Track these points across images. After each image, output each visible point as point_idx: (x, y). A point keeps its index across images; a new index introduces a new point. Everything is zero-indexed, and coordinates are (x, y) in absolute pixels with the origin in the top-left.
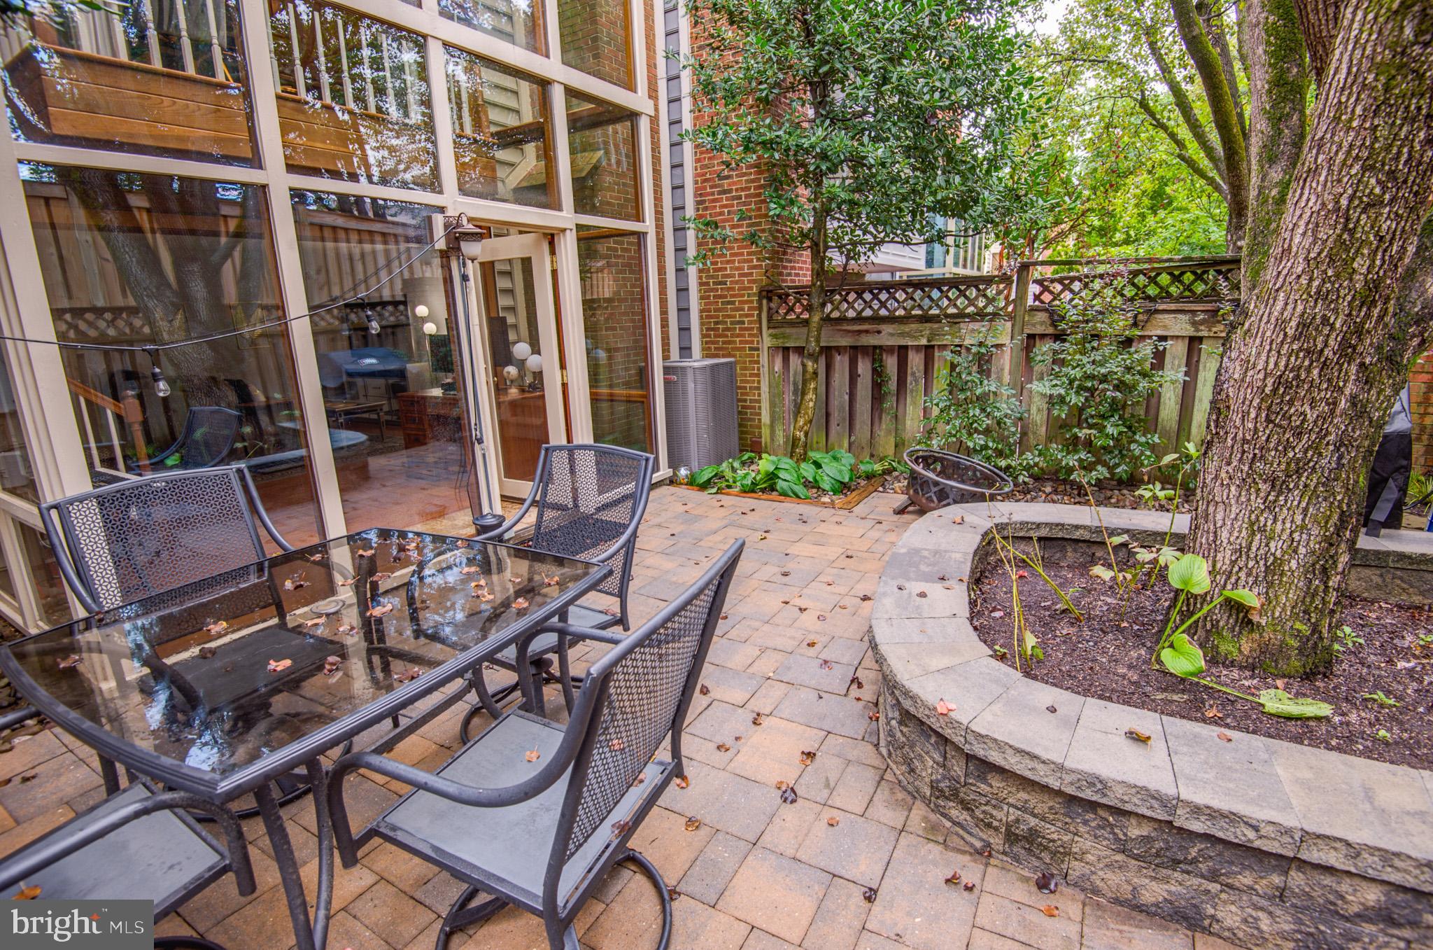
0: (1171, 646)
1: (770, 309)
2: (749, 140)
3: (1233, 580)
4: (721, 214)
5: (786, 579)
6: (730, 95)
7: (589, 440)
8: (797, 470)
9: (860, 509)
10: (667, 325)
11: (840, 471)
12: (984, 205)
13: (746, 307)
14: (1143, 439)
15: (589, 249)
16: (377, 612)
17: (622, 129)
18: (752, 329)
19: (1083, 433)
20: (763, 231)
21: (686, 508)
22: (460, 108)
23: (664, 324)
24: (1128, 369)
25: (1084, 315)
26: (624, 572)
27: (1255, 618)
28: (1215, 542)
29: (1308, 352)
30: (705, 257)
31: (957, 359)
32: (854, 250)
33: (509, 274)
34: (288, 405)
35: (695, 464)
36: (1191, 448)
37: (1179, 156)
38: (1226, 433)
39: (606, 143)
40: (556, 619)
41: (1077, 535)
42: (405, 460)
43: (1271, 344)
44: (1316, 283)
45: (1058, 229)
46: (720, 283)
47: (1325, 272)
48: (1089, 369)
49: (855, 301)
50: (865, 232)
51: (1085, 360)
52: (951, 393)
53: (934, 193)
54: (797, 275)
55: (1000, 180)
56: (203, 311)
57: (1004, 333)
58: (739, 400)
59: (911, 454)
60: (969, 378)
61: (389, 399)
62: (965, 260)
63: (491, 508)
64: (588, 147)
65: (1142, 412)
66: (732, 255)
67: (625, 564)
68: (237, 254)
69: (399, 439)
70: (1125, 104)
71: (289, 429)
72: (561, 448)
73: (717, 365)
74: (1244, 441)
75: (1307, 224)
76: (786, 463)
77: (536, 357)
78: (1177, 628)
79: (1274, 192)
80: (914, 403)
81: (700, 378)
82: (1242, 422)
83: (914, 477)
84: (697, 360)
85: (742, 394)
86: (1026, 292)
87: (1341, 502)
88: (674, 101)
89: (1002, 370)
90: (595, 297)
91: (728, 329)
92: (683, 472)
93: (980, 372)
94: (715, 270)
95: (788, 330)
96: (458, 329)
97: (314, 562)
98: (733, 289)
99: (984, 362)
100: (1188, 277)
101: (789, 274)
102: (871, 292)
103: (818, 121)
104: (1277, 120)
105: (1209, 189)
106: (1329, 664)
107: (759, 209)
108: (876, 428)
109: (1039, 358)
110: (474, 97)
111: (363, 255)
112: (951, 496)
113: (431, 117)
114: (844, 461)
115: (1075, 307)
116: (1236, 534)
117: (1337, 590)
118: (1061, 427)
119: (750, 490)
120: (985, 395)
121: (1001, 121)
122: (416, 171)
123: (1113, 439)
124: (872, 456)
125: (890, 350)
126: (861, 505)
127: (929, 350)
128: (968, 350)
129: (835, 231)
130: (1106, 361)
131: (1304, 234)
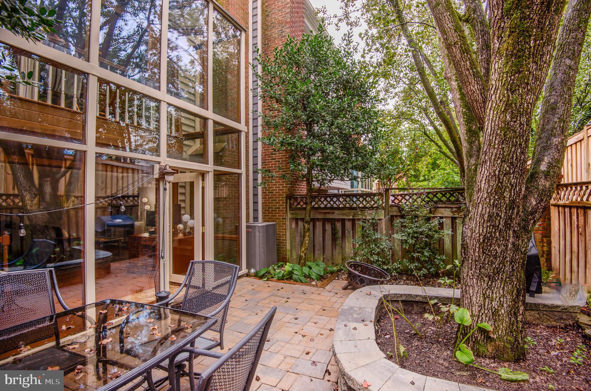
0: (460, 350)
1: (290, 203)
2: (283, 142)
3: (480, 319)
4: (272, 167)
5: (296, 321)
6: (276, 127)
7: (212, 259)
8: (302, 270)
9: (328, 287)
10: (249, 209)
11: (320, 271)
12: (370, 168)
13: (281, 202)
14: (439, 258)
15: (218, 178)
16: (105, 342)
17: (235, 136)
18: (283, 211)
19: (416, 255)
20: (288, 174)
21: (253, 287)
22: (171, 124)
23: (248, 208)
24: (430, 230)
25: (411, 209)
26: (223, 320)
27: (492, 336)
28: (471, 302)
29: (493, 226)
30: (265, 183)
31: (364, 225)
32: (323, 182)
33: (184, 187)
34: (78, 239)
35: (258, 268)
36: (457, 262)
37: (440, 151)
38: (469, 257)
39: (228, 140)
40: (189, 345)
41: (417, 299)
42: (128, 264)
43: (480, 223)
44: (492, 201)
45: (399, 175)
46: (271, 193)
47: (494, 197)
48: (415, 229)
49: (324, 201)
50: (327, 175)
51: (413, 226)
52: (363, 238)
53: (352, 163)
54: (301, 190)
55: (376, 159)
56: (48, 197)
57: (381, 215)
58: (277, 240)
59: (348, 263)
60: (369, 232)
61: (125, 237)
62: (366, 185)
63: (164, 288)
64: (220, 141)
65: (437, 246)
66: (275, 182)
67: (223, 316)
68: (68, 175)
69: (127, 254)
70: (418, 133)
71: (77, 249)
72: (199, 262)
73: (269, 225)
74: (476, 261)
75: (486, 180)
76: (297, 267)
77: (192, 221)
78: (461, 341)
79: (473, 167)
80: (349, 242)
81: (261, 230)
82: (474, 253)
83: (350, 274)
84: (260, 223)
85: (279, 237)
86: (389, 199)
87: (516, 284)
88: (255, 127)
89: (382, 229)
90: (220, 196)
91: (273, 211)
92: (253, 271)
93: (374, 230)
94: (269, 188)
95: (298, 212)
96: (159, 208)
97: (78, 316)
98: (276, 195)
99: (375, 226)
100: (448, 195)
101: (298, 190)
102: (330, 198)
103: (308, 137)
104: (471, 143)
105: (452, 163)
106: (524, 355)
107: (287, 166)
108: (334, 252)
109: (396, 225)
110: (177, 120)
111: (123, 177)
112: (366, 282)
113: (159, 126)
114: (321, 266)
115: (407, 205)
116: (479, 299)
117: (521, 322)
118: (407, 252)
119: (281, 279)
120: (377, 239)
121: (375, 138)
122: (151, 145)
123: (427, 257)
124: (333, 263)
125: (338, 220)
126: (329, 285)
127: (353, 221)
128: (369, 221)
129: (316, 175)
130: (421, 226)
131: (485, 183)
